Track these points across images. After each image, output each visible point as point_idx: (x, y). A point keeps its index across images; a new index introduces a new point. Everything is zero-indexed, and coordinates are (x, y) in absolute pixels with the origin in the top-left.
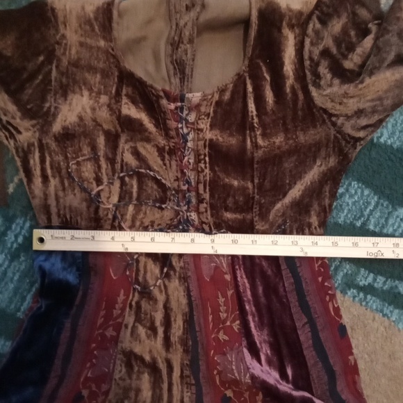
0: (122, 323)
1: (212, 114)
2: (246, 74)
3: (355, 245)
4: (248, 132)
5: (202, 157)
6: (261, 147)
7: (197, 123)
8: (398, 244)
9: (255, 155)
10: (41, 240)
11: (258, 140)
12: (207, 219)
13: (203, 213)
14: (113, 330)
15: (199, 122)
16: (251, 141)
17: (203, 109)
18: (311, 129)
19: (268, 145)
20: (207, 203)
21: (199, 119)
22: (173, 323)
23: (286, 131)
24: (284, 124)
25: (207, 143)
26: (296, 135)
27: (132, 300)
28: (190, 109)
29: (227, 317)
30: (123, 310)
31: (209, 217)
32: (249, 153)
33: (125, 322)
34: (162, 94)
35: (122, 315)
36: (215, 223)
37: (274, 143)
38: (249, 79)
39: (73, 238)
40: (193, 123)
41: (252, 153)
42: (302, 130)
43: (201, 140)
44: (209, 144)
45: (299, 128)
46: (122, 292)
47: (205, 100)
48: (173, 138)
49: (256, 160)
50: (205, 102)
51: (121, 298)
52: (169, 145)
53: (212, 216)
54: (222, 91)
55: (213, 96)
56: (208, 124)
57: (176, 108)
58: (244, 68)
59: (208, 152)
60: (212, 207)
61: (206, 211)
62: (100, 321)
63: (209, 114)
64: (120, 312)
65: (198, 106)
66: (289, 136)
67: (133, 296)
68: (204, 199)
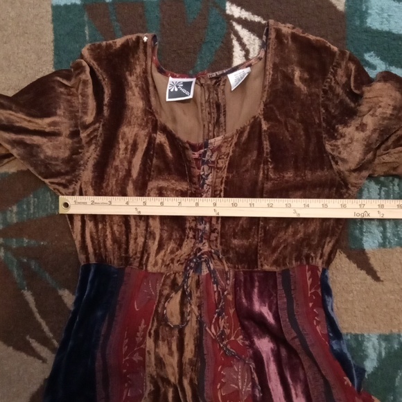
0: (145, 349)
1: (231, 154)
2: (261, 117)
3: (344, 206)
4: (262, 165)
5: (218, 192)
6: (272, 179)
7: (218, 163)
8: (383, 205)
9: (265, 185)
10: (66, 205)
11: (269, 173)
12: (216, 247)
13: (213, 241)
14: (139, 355)
15: (219, 161)
16: (264, 173)
17: (223, 150)
18: (319, 170)
19: (278, 178)
20: (218, 233)
21: (219, 159)
22: (186, 346)
23: (296, 169)
24: (296, 162)
25: (224, 181)
26: (305, 173)
27: (151, 329)
28: (213, 151)
29: (231, 332)
30: (144, 337)
31: (219, 245)
32: (260, 184)
33: (147, 349)
34: (187, 145)
35: (143, 341)
36: (223, 251)
37: (284, 177)
38: (264, 120)
39: (93, 203)
40: (213, 162)
41: (263, 184)
42: (311, 170)
43: (220, 178)
44: (226, 181)
45: (308, 168)
46: (143, 322)
47: (225, 142)
48: (195, 184)
49: (265, 190)
50: (226, 144)
51: (143, 326)
52: (191, 190)
53: (221, 244)
54: (241, 133)
55: (232, 138)
56: (227, 163)
57: (200, 155)
58: (259, 111)
59: (224, 188)
60: (222, 236)
61: (216, 240)
62: (125, 349)
63: (229, 154)
64: (141, 339)
65: (219, 147)
66: (299, 173)
67: (152, 326)
68: (216, 229)
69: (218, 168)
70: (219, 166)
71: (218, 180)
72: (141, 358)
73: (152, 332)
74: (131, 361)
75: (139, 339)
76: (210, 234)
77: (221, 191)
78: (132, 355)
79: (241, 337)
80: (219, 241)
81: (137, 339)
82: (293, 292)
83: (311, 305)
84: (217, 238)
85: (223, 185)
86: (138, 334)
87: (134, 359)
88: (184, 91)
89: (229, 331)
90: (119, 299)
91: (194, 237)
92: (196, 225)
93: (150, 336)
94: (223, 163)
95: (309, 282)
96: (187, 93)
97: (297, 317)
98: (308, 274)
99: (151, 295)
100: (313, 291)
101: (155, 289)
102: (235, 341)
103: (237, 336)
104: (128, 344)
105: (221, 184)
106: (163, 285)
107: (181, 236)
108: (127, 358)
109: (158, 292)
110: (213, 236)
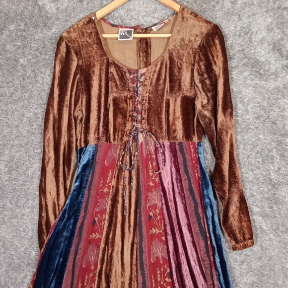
0: (111, 186)
12: (146, 127)
13: (143, 124)
15: (145, 81)
17: (147, 75)
20: (145, 120)
27: (115, 174)
30: (111, 179)
34: (127, 71)
35: (111, 182)
40: (142, 82)
44: (149, 91)
46: (111, 171)
50: (148, 71)
51: (110, 174)
53: (148, 126)
55: (152, 69)
56: (150, 82)
59: (148, 96)
60: (148, 121)
62: (101, 185)
63: (150, 77)
68: (144, 118)
69: (145, 85)
70: (145, 84)
71: (145, 91)
72: (108, 191)
73: (116, 176)
74: (103, 192)
75: (108, 181)
76: (141, 121)
77: (146, 97)
78: (104, 189)
79: (158, 178)
80: (146, 124)
81: (107, 180)
82: (186, 155)
83: (194, 162)
84: (145, 122)
85: (148, 94)
86: (108, 178)
87: (104, 190)
88: (128, 35)
89: (152, 174)
90: (97, 160)
91: (132, 120)
92: (133, 114)
93: (114, 178)
94: (148, 83)
95: (192, 150)
96: (130, 36)
97: (188, 168)
98: (192, 146)
99: (114, 157)
100: (194, 155)
101: (116, 153)
102: (154, 180)
103: (156, 178)
104: (102, 183)
105: (147, 93)
106: (120, 150)
107: (124, 121)
108: (101, 190)
109: (118, 154)
110: (143, 121)
